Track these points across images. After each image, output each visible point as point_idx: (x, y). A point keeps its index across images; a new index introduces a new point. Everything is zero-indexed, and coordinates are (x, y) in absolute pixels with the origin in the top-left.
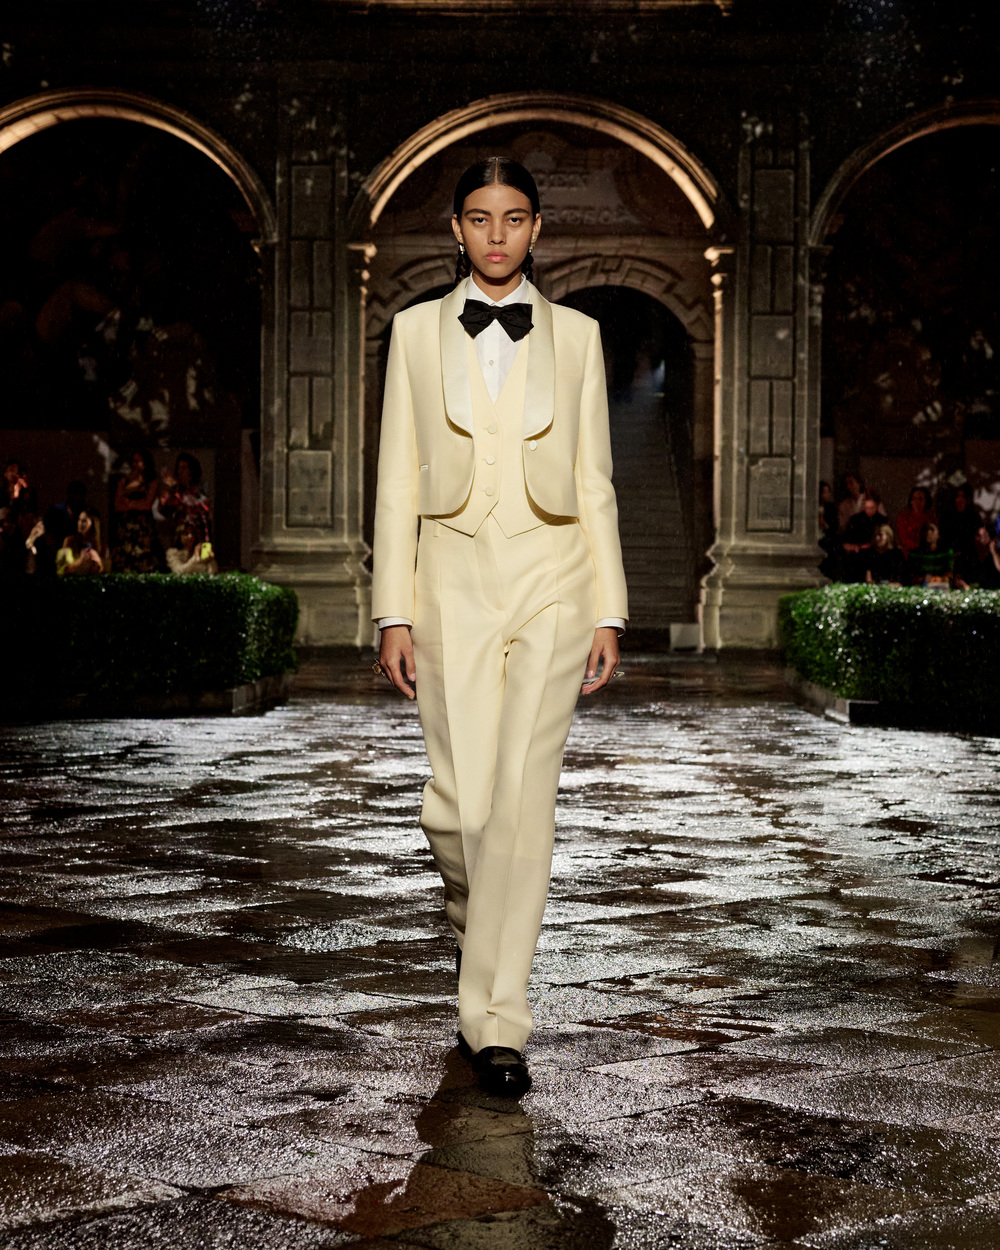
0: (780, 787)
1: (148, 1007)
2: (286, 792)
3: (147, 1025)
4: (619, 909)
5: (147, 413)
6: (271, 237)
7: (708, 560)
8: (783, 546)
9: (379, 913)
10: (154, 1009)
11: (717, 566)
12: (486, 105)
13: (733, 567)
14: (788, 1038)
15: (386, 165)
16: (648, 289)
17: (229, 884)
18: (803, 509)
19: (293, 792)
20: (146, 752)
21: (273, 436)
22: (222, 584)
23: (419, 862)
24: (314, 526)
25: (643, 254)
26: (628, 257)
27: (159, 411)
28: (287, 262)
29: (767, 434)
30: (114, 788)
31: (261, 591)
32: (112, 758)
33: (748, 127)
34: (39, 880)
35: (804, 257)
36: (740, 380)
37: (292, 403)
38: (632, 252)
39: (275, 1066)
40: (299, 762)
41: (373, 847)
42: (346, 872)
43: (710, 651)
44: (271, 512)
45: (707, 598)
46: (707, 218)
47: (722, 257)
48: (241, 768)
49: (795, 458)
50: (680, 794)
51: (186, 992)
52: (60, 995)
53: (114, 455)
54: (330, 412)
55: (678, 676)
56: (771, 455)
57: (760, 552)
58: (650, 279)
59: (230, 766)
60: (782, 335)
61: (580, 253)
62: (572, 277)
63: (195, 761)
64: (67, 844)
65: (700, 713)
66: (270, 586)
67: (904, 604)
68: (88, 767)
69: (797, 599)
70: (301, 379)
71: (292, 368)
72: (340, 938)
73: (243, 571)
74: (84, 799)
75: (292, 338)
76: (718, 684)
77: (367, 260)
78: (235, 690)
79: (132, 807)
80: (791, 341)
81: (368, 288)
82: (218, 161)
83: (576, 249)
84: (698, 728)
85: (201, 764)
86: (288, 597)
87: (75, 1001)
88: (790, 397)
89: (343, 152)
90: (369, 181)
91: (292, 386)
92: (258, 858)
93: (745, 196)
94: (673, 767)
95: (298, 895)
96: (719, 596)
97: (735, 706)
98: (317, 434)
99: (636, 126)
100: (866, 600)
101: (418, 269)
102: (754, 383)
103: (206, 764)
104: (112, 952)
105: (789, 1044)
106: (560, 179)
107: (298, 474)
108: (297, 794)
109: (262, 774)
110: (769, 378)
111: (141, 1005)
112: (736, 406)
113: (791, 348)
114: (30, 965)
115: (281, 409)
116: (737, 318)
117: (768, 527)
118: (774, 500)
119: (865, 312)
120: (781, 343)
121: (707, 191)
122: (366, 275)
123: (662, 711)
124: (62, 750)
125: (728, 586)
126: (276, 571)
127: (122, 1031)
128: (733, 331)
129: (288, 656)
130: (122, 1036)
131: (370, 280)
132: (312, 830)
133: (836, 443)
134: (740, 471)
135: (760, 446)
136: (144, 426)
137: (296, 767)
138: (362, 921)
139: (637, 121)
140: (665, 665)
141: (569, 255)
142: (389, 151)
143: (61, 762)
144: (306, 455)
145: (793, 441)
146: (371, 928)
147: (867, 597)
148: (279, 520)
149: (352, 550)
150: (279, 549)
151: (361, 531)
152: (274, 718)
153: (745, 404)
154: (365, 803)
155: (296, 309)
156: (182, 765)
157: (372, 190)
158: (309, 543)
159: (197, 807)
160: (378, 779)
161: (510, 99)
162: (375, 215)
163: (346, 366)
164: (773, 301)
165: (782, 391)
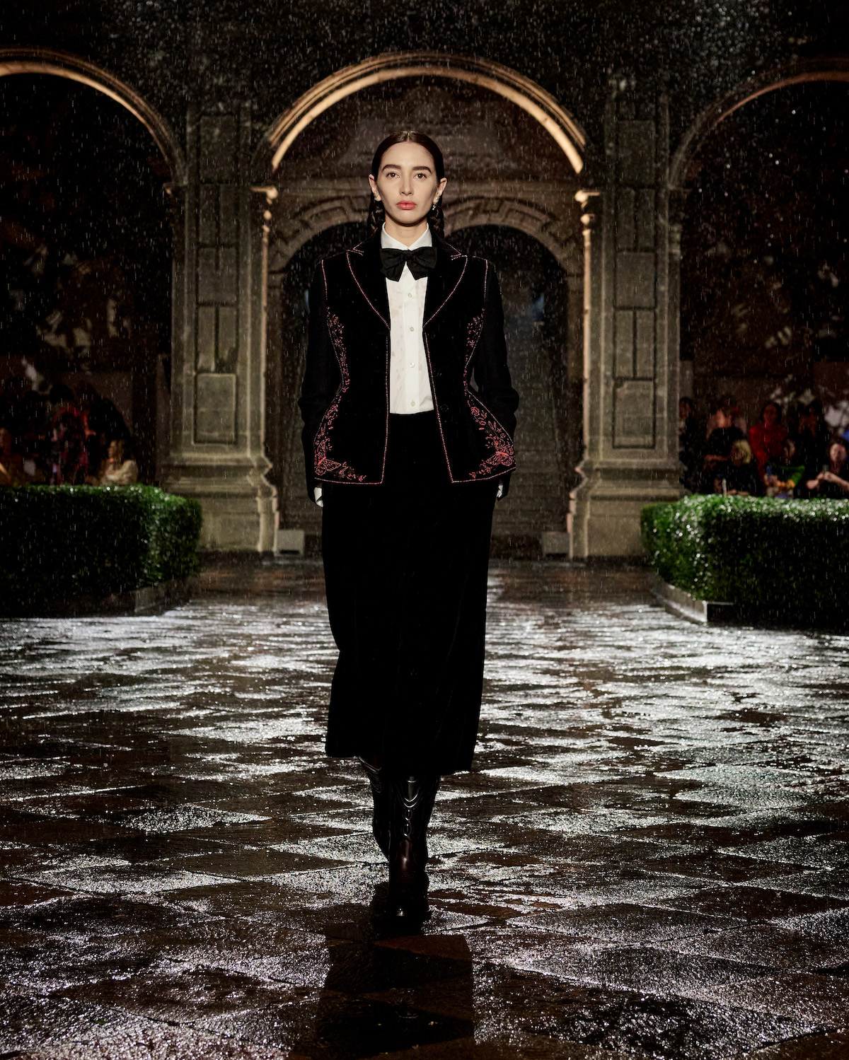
2: (163, 685)
4: (444, 793)
5: (71, 340)
6: (182, 181)
8: (647, 460)
9: (223, 797)
11: (586, 480)
12: (377, 62)
14: (572, 912)
15: (287, 115)
16: (526, 228)
17: (90, 770)
18: (665, 427)
19: (170, 685)
20: (44, 649)
21: (182, 361)
22: (125, 495)
23: (268, 749)
24: (220, 442)
25: (520, 196)
26: (508, 199)
27: (82, 338)
28: (196, 204)
29: (631, 360)
31: (163, 501)
33: (613, 82)
35: (664, 199)
36: (607, 310)
37: (200, 332)
38: (511, 195)
41: (229, 736)
42: (200, 759)
44: (181, 430)
45: (576, 509)
46: (577, 164)
47: (590, 198)
48: (128, 663)
49: (657, 381)
50: (525, 687)
53: (42, 378)
54: (234, 339)
56: (635, 379)
57: (626, 467)
58: (528, 219)
59: (117, 662)
61: (464, 196)
62: (457, 217)
63: (87, 657)
66: (174, 497)
67: (757, 513)
69: (659, 509)
70: (209, 308)
71: (201, 299)
72: (181, 820)
73: (145, 484)
75: (200, 272)
77: (270, 202)
78: (138, 590)
80: (653, 275)
81: (270, 226)
82: (134, 112)
83: (460, 192)
86: (192, 507)
88: (652, 325)
89: (248, 104)
90: (271, 130)
91: (200, 315)
92: (123, 746)
93: (611, 145)
94: (524, 662)
95: (152, 780)
98: (223, 358)
99: (511, 81)
100: (722, 510)
101: (316, 210)
102: (620, 313)
103: (97, 660)
106: (447, 127)
107: (205, 395)
108: (173, 687)
109: (144, 669)
110: (634, 308)
112: (603, 333)
113: (652, 280)
115: (189, 336)
116: (604, 254)
117: (632, 443)
118: (639, 419)
121: (576, 139)
122: (268, 215)
126: (185, 483)
128: (600, 265)
131: (271, 219)
132: (177, 719)
133: (694, 367)
134: (606, 393)
136: (68, 351)
138: (206, 805)
139: (513, 77)
141: (455, 197)
142: (289, 103)
144: (212, 378)
145: (655, 366)
146: (211, 812)
147: (722, 507)
148: (188, 437)
149: (255, 464)
150: (187, 463)
151: (263, 448)
152: (170, 618)
153: (611, 332)
154: (232, 695)
155: (205, 246)
156: (74, 661)
157: (273, 138)
158: (216, 458)
159: (77, 699)
160: (251, 673)
161: (398, 57)
162: (276, 161)
163: (249, 297)
164: (636, 240)
165: (645, 320)
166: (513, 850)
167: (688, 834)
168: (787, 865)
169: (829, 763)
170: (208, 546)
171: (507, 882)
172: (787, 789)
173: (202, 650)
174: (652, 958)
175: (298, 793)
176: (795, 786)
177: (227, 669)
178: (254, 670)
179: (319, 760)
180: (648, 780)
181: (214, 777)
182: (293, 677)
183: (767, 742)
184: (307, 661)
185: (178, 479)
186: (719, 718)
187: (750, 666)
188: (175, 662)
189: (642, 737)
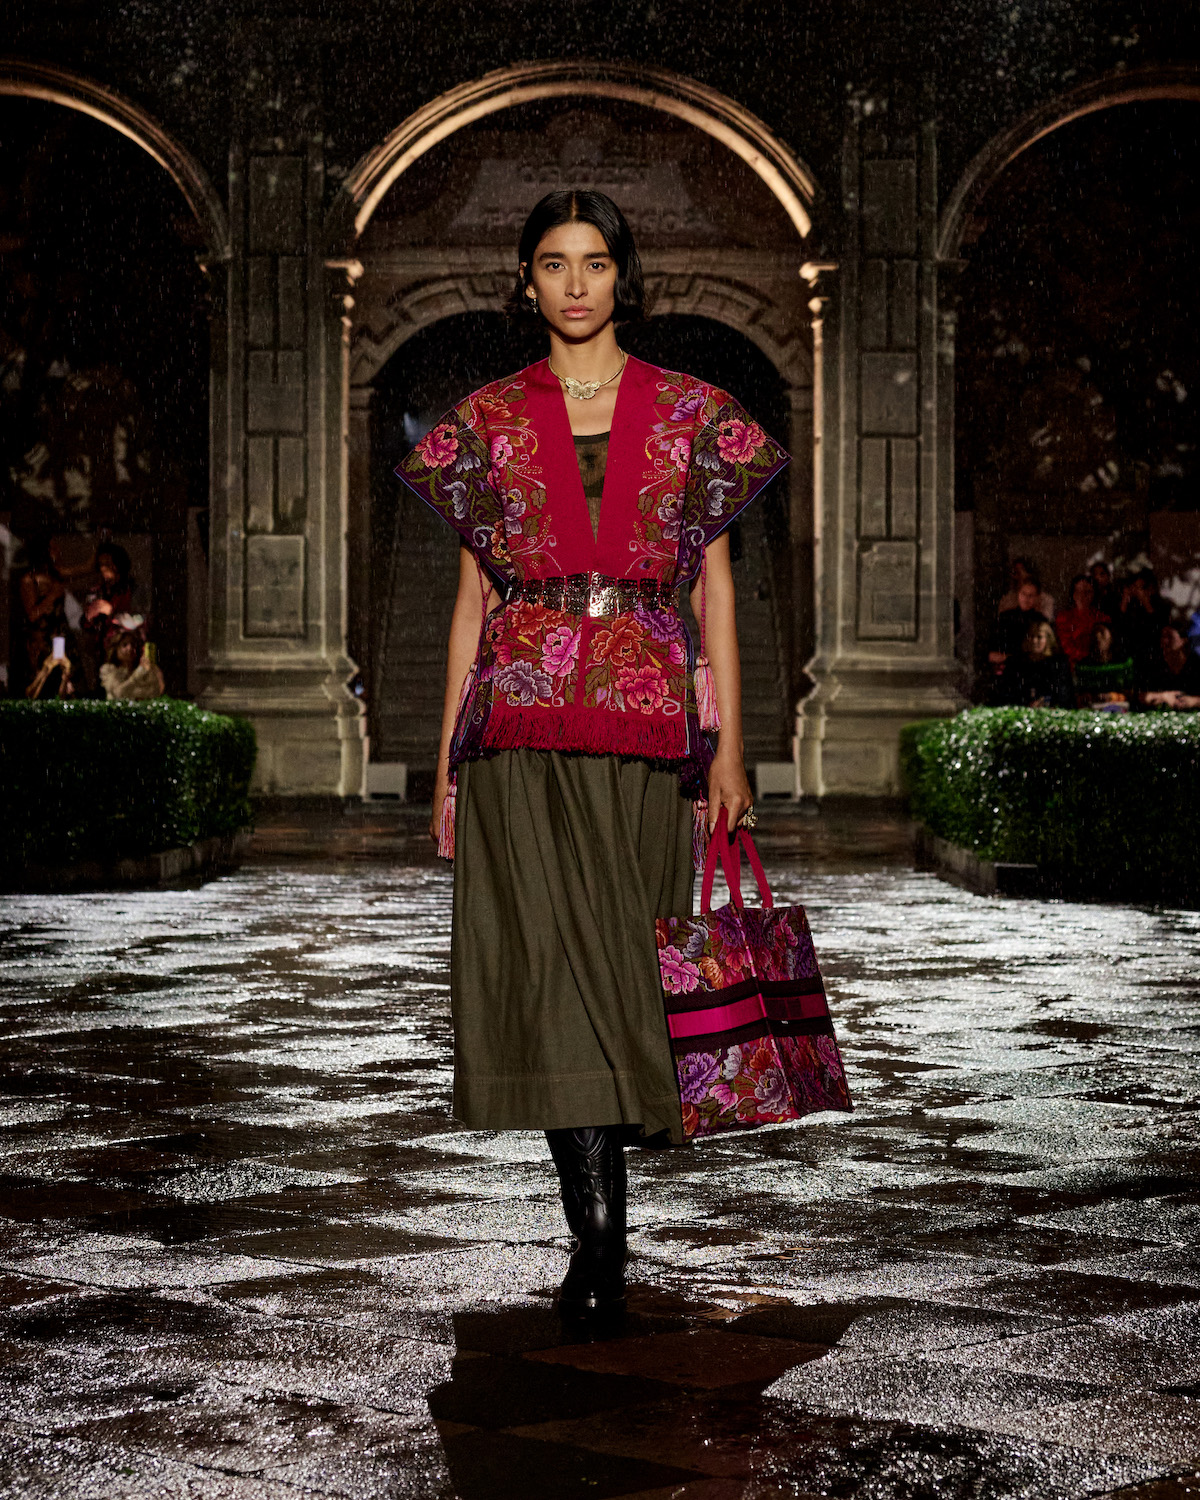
0: (870, 977)
2: (204, 989)
5: (61, 487)
6: (223, 252)
7: (805, 678)
8: (906, 659)
11: (818, 686)
12: (507, 75)
13: (839, 688)
15: (375, 156)
16: (728, 318)
17: (101, 1112)
18: (932, 609)
19: (213, 989)
20: (29, 939)
21: (227, 516)
22: (144, 713)
23: (362, 1081)
24: (282, 636)
25: (718, 272)
26: (701, 276)
27: (77, 484)
28: (243, 285)
29: (883, 510)
31: (200, 722)
33: (855, 103)
35: (931, 274)
36: (847, 438)
37: (251, 472)
38: (707, 270)
39: (109, 1355)
40: (231, 949)
41: (303, 1062)
42: (261, 1095)
43: (787, 796)
44: (224, 617)
45: (805, 728)
46: (802, 224)
47: (821, 275)
48: (151, 958)
49: (921, 542)
51: (10, 1257)
54: (302, 484)
55: (767, 833)
56: (889, 538)
57: (876, 667)
58: (728, 305)
59: (137, 956)
60: (902, 378)
63: (92, 950)
65: (796, 882)
66: (215, 716)
67: (1069, 732)
69: (926, 729)
70: (264, 440)
71: (252, 426)
72: (233, 1184)
73: (175, 696)
75: (251, 386)
76: (820, 843)
77: (351, 282)
78: (161, 856)
80: (914, 386)
81: (352, 319)
82: (152, 151)
85: (99, 953)
88: (914, 461)
89: (318, 139)
90: (352, 177)
91: (251, 449)
92: (148, 1078)
93: (852, 195)
95: (191, 1126)
96: (821, 727)
97: (842, 873)
98: (285, 513)
99: (706, 103)
100: (1018, 729)
101: (421, 293)
102: (866, 442)
103: (106, 953)
106: (612, 173)
107: (259, 565)
108: (218, 993)
109: (176, 966)
110: (888, 435)
112: (842, 473)
113: (914, 395)
115: (237, 480)
116: (842, 357)
117: (885, 634)
118: (894, 597)
119: (1016, 347)
120: (900, 389)
121: (801, 189)
122: (349, 302)
125: (833, 713)
126: (230, 696)
128: (836, 370)
129: (240, 810)
131: (354, 308)
132: (226, 1038)
133: (977, 519)
134: (847, 559)
135: (874, 526)
136: (58, 504)
137: (225, 956)
138: (271, 1161)
139: (708, 96)
142: (379, 137)
144: (271, 542)
145: (918, 518)
146: (279, 1170)
147: (1019, 724)
148: (235, 628)
149: (334, 668)
150: (236, 667)
151: (344, 642)
152: (213, 892)
153: (854, 470)
154: (307, 1003)
155: (256, 348)
156: (72, 955)
157: (356, 188)
158: (274, 659)
159: (80, 1010)
160: (332, 971)
161: (540, 69)
162: (361, 222)
163: (323, 423)
164: (890, 335)
165: (903, 453)
166: (721, 1222)
167: (976, 1197)
168: (1120, 1239)
169: (1179, 1093)
170: (266, 789)
171: (713, 1268)
172: (1117, 1131)
173: (259, 938)
174: (925, 1375)
175: (406, 1143)
176: (1129, 1127)
177: (297, 966)
178: (336, 967)
179: (435, 1095)
180: (914, 1120)
181: (284, 1121)
182: (393, 977)
183: (1086, 1064)
184: (413, 953)
185: (219, 690)
186: (1019, 1030)
187: (1059, 956)
188: (220, 956)
189: (905, 1059)
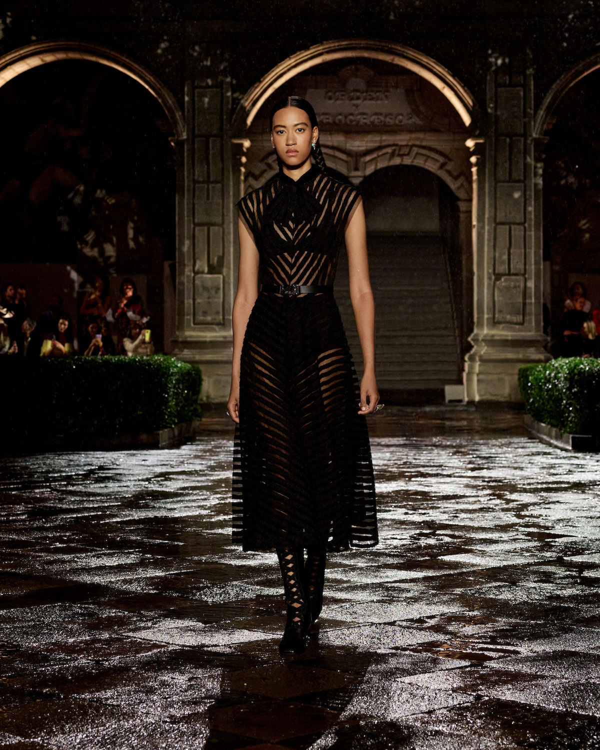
0: (521, 491)
1: (106, 640)
2: (195, 498)
3: (105, 652)
4: (415, 573)
5: (102, 252)
6: (182, 136)
7: (469, 343)
8: (519, 333)
9: (257, 577)
10: (108, 642)
11: (475, 347)
12: (321, 48)
13: (486, 348)
14: (530, 657)
15: (256, 88)
16: (429, 166)
17: (158, 558)
18: (532, 309)
19: (199, 498)
20: (103, 473)
21: (184, 265)
22: (151, 362)
24: (213, 324)
25: (424, 144)
26: (415, 146)
27: (110, 250)
28: (192, 152)
29: (507, 261)
30: (82, 496)
31: (177, 366)
32: (80, 477)
33: (492, 60)
34: (33, 557)
35: (531, 144)
36: (489, 225)
37: (196, 245)
38: (418, 143)
39: (190, 680)
40: (204, 478)
42: (235, 550)
43: (471, 403)
44: (184, 315)
45: (469, 368)
46: (467, 120)
47: (476, 145)
48: (166, 482)
49: (527, 276)
50: (455, 497)
51: (130, 630)
52: (47, 633)
53: (81, 279)
54: (221, 249)
55: (451, 419)
56: (509, 274)
57: (503, 338)
58: (429, 160)
59: (158, 481)
60: (517, 195)
61: (383, 144)
62: (379, 159)
63: (135, 478)
64: (51, 533)
65: (464, 443)
66: (183, 363)
68: (65, 483)
69: (533, 368)
70: (203, 228)
71: (196, 221)
72: (231, 594)
73: (165, 354)
74: (63, 504)
75: (196, 201)
76: (477, 424)
77: (245, 150)
78: (161, 432)
79: (94, 509)
80: (523, 199)
81: (245, 168)
82: (147, 87)
83: (381, 141)
84: (465, 454)
85: (139, 480)
86: (194, 370)
87: (57, 637)
88: (522, 236)
89: (229, 79)
90: (246, 98)
91: (197, 233)
92: (177, 542)
93: (491, 105)
94: (448, 480)
95: (203, 565)
96: (477, 367)
97: (488, 439)
98: (213, 263)
99: (419, 60)
100: (581, 369)
102: (499, 227)
103: (143, 480)
104: (81, 604)
105: (530, 661)
106: (370, 95)
107: (201, 289)
108: (203, 500)
109: (178, 487)
110: (510, 224)
111: (100, 639)
112: (486, 242)
113: (523, 204)
114: (27, 613)
115: (189, 248)
116: (487, 185)
117: (508, 321)
118: (512, 303)
119: (571, 180)
120: (516, 202)
121: (466, 101)
122: (244, 160)
123: (440, 443)
124: (48, 472)
125: (483, 361)
126: (187, 353)
127: (88, 656)
128: (484, 192)
129: (196, 410)
130: (88, 660)
131: (246, 163)
132: (212, 523)
133: (552, 265)
134: (489, 285)
135: (502, 268)
136: (100, 260)
137: (201, 481)
138: (246, 582)
139: (420, 57)
140: (442, 412)
141: (377, 145)
142: (258, 79)
143: (47, 480)
144: (206, 278)
145: (525, 264)
146: (252, 587)
148: (189, 321)
150: (190, 339)
152: (186, 450)
153: (492, 241)
155: (199, 182)
156: (126, 481)
157: (247, 104)
158: (209, 335)
159: (136, 508)
161: (336, 44)
162: (249, 120)
163: (232, 220)
164: (510, 174)
165: (517, 232)
166: (476, 613)
170: (205, 399)
171: (477, 636)
173: (216, 473)
180: (560, 562)
181: (249, 563)
185: (182, 351)
188: (199, 481)
189: (549, 532)
